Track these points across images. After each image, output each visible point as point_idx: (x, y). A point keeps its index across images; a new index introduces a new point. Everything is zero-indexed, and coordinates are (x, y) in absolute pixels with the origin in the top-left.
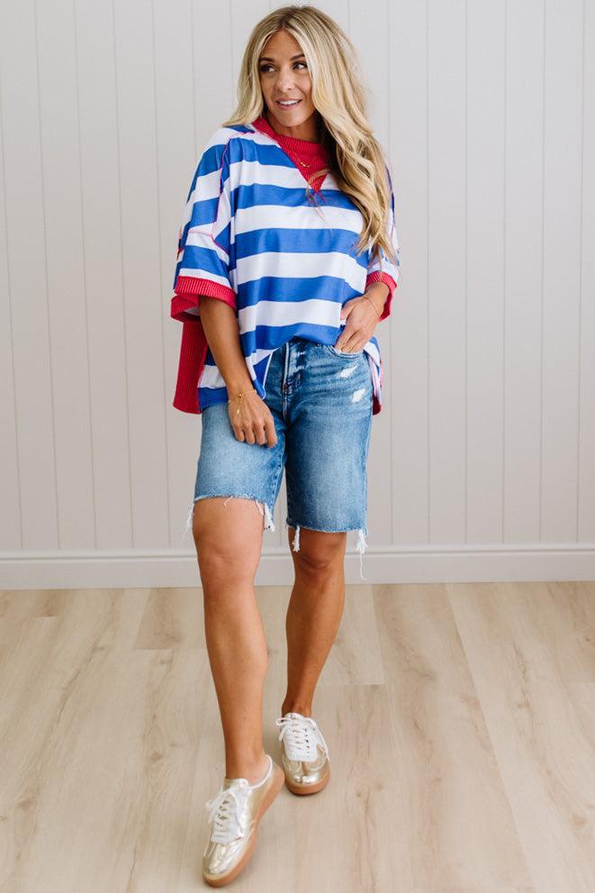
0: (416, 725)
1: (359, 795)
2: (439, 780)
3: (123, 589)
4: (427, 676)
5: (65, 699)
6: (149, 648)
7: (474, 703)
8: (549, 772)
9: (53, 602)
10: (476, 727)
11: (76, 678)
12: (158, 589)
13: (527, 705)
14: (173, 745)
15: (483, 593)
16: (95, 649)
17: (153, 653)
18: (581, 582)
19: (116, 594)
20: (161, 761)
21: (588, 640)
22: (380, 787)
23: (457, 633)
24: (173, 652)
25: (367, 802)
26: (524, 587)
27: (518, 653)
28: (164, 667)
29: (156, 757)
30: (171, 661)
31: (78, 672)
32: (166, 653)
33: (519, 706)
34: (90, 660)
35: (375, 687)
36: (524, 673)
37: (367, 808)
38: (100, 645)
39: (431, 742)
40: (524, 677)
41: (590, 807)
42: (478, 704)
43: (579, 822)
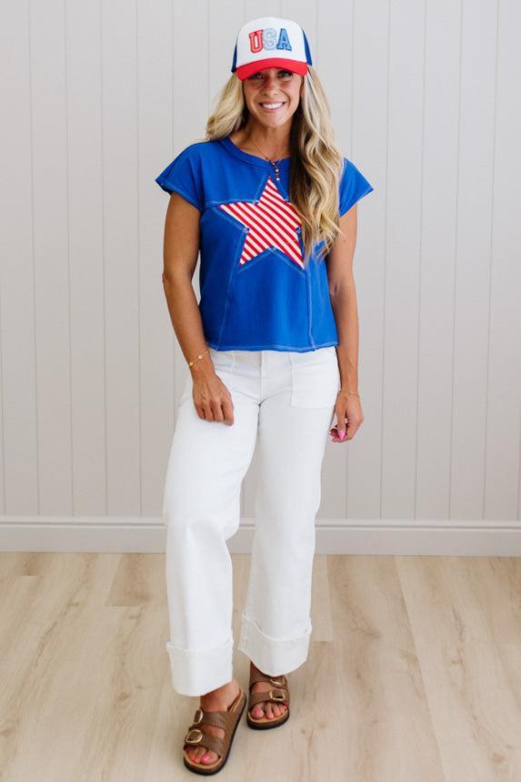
0: (359, 676)
1: (303, 732)
2: (376, 722)
3: (97, 554)
4: (371, 635)
5: (42, 646)
6: (120, 605)
7: (413, 660)
8: (475, 718)
9: (33, 563)
10: (414, 680)
11: (52, 629)
12: (130, 554)
13: (461, 661)
14: (140, 687)
15: (430, 566)
16: (70, 605)
17: (124, 608)
19: (90, 558)
20: (127, 700)
22: (322, 726)
23: (403, 600)
24: (142, 609)
25: (310, 738)
26: (468, 561)
27: (457, 618)
28: (134, 621)
29: (124, 697)
30: (139, 617)
31: (55, 624)
32: (135, 610)
33: (454, 662)
34: (65, 614)
35: (323, 643)
36: (461, 634)
37: (310, 744)
38: (75, 601)
39: (371, 691)
40: (461, 638)
41: (509, 747)
42: (415, 660)
43: (498, 759)
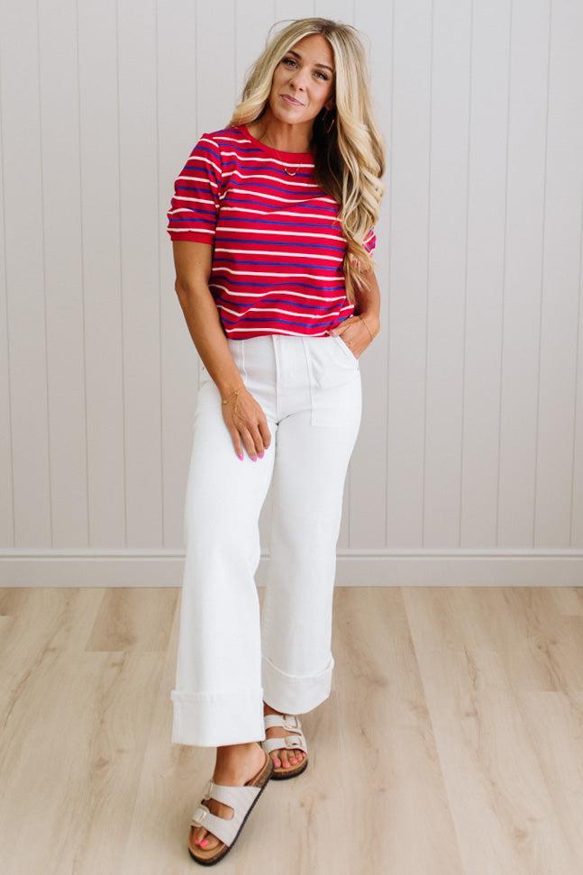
0: (363, 734)
1: (302, 805)
2: (383, 790)
3: (78, 589)
4: (377, 682)
5: (13, 702)
6: (101, 650)
7: (422, 711)
8: (493, 784)
9: (8, 600)
10: (424, 738)
11: (25, 680)
12: (114, 589)
13: (476, 713)
14: (120, 751)
15: (439, 597)
16: (46, 650)
17: (105, 654)
18: (536, 588)
19: (71, 594)
20: (105, 768)
21: (540, 647)
22: (323, 797)
23: (410, 641)
24: (125, 653)
25: (310, 812)
26: (480, 592)
27: (470, 660)
28: (115, 670)
29: (102, 764)
30: (122, 664)
31: (29, 674)
32: (118, 656)
33: (468, 715)
34: (41, 661)
36: (474, 680)
37: (310, 820)
38: (52, 646)
39: (377, 751)
40: (474, 685)
41: (532, 820)
42: (426, 712)
43: (520, 835)
